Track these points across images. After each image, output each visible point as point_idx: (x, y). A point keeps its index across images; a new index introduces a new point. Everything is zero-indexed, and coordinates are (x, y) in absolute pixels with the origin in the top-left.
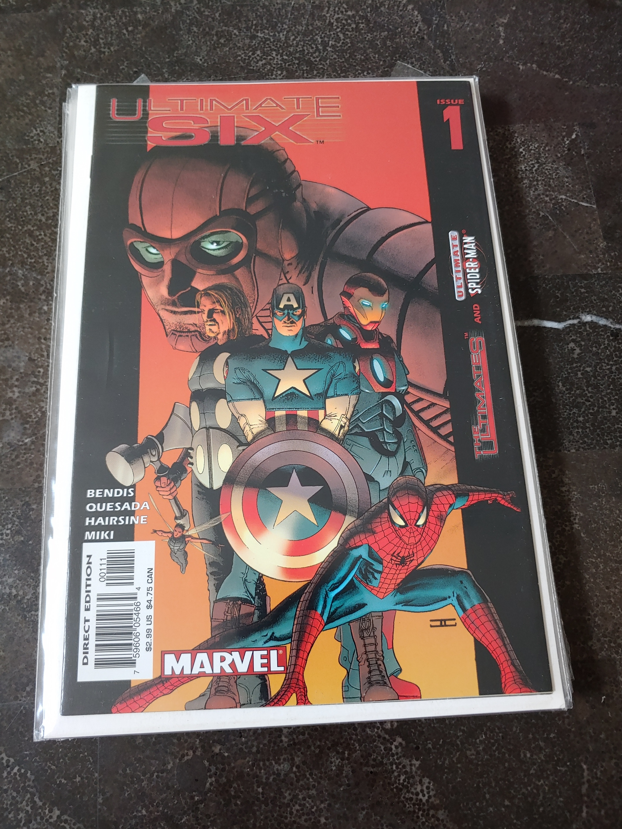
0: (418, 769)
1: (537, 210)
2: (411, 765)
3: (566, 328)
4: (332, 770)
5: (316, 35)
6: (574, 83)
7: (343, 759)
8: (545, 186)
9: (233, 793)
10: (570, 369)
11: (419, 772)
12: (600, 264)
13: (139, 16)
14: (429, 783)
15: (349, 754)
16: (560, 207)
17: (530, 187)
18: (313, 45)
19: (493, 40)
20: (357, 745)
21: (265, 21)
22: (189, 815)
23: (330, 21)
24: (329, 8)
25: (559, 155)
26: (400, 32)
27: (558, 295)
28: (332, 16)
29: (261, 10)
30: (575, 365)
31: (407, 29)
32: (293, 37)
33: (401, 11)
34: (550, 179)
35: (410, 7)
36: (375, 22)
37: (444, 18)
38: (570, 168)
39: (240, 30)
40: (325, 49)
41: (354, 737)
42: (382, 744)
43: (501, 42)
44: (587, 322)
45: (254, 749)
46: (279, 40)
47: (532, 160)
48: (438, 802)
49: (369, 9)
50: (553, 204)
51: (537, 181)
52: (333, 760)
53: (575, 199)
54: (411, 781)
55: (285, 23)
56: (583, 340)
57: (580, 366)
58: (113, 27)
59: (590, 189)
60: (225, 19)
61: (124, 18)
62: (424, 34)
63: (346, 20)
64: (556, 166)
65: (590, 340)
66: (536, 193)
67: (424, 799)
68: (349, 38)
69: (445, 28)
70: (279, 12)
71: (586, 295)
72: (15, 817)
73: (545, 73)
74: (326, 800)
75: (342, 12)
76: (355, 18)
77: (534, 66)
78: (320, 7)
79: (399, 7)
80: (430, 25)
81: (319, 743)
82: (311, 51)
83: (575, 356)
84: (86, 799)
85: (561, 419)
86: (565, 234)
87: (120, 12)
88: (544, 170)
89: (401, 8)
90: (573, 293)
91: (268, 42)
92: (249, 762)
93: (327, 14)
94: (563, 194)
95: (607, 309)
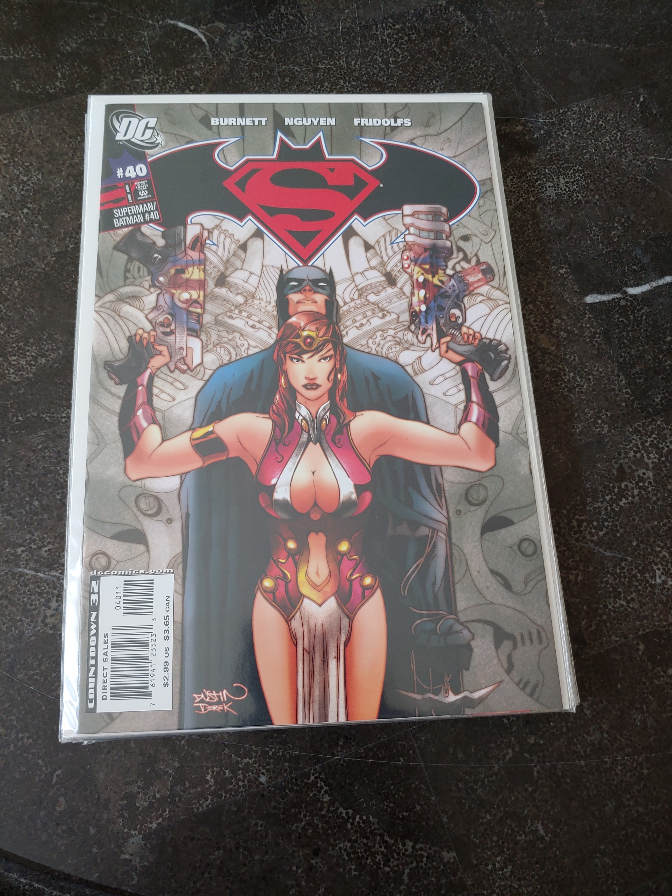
1: (634, 175)
4: (637, 725)
5: (375, 54)
6: (624, 49)
7: (643, 713)
8: (633, 151)
9: (560, 774)
13: (196, 73)
15: (647, 708)
16: (653, 168)
17: (620, 156)
18: (375, 66)
19: (538, 24)
20: (650, 697)
21: (321, 52)
22: (529, 806)
23: (382, 39)
24: (377, 26)
25: (635, 120)
26: (451, 36)
28: (382, 34)
29: (313, 42)
31: (456, 30)
32: (353, 62)
33: (444, 14)
34: (635, 143)
35: (451, 9)
36: (425, 30)
37: (487, 12)
38: (649, 129)
39: (300, 66)
40: (388, 68)
41: (645, 691)
43: (546, 24)
45: (564, 730)
46: (341, 68)
47: (613, 130)
49: (414, 19)
50: (646, 166)
51: (625, 148)
52: (635, 717)
53: (664, 157)
55: (340, 50)
60: (281, 58)
62: (474, 32)
63: (397, 34)
64: (636, 130)
66: (627, 160)
68: (406, 51)
69: (491, 21)
70: (331, 39)
72: (373, 861)
73: (595, 45)
74: (642, 754)
75: (390, 27)
76: (404, 30)
77: (584, 41)
78: (367, 27)
79: (441, 10)
80: (476, 23)
81: (617, 706)
84: (431, 823)
86: (665, 191)
88: (627, 137)
89: (444, 12)
91: (332, 72)
92: (563, 742)
93: (377, 32)
94: (651, 155)
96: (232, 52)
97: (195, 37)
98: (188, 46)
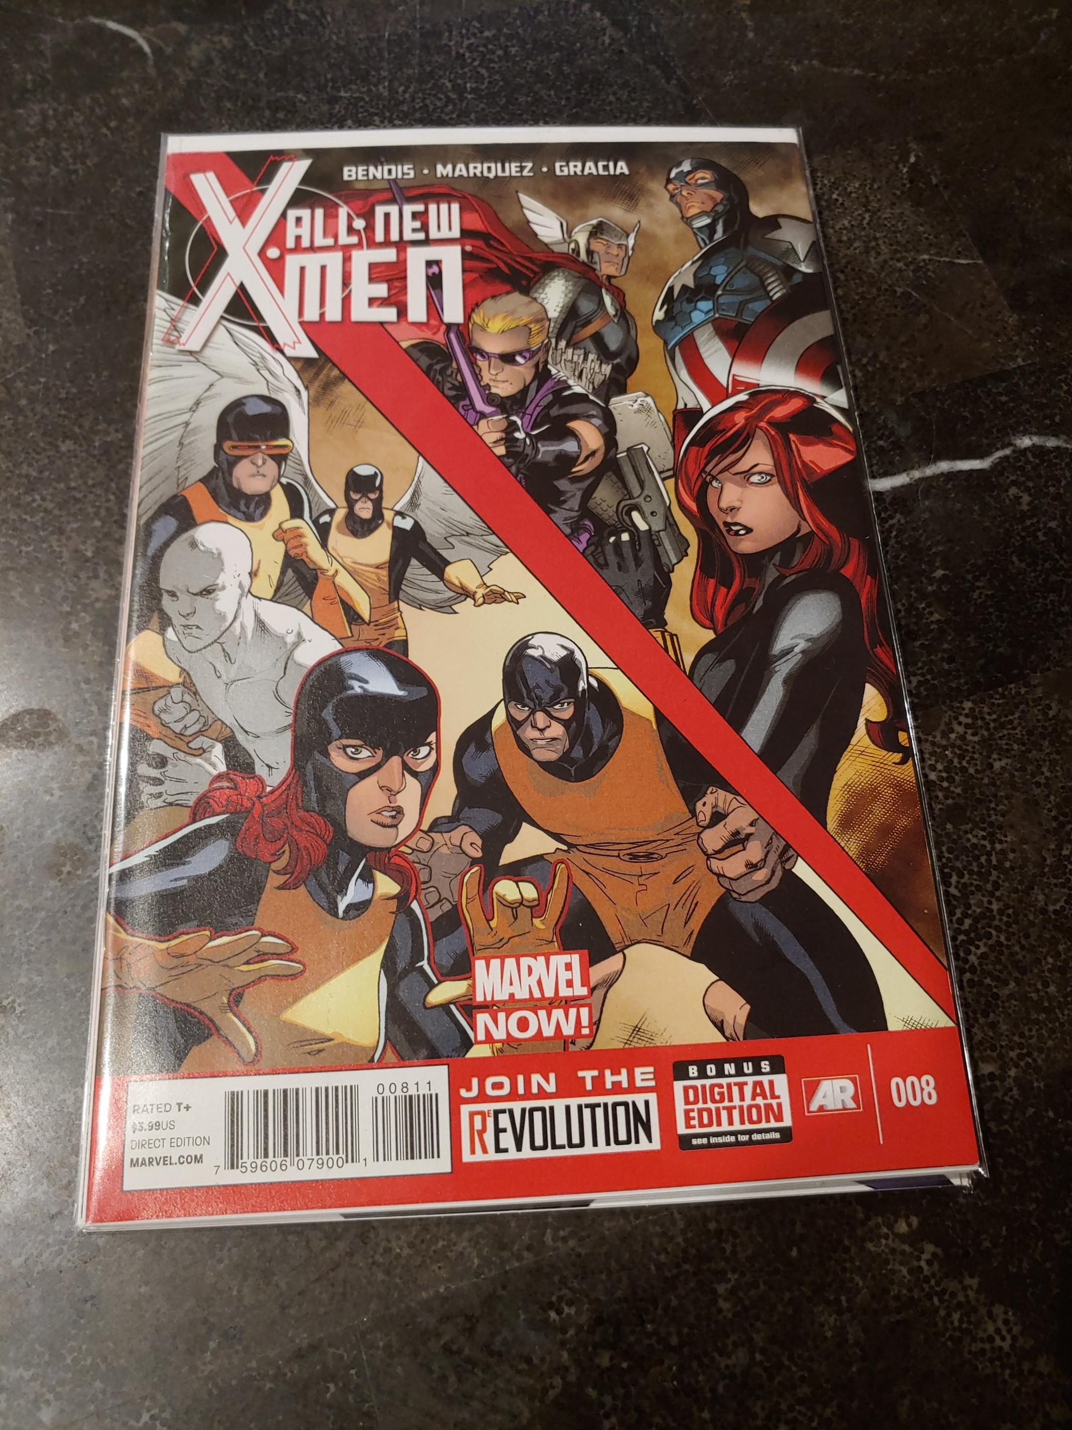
0: (978, 1292)
1: (890, 286)
2: (965, 1289)
3: (995, 466)
4: (826, 1338)
5: (441, 77)
6: (887, 77)
7: (840, 1313)
8: (891, 245)
10: (1024, 529)
11: (982, 1298)
12: (1018, 351)
13: (125, 101)
14: (1006, 1313)
15: (848, 1301)
16: (925, 273)
17: (867, 252)
18: (440, 95)
19: (736, 34)
21: (347, 72)
23: (458, 52)
24: (450, 31)
25: (898, 193)
26: (580, 49)
27: (966, 414)
28: (459, 44)
29: (335, 55)
30: (1028, 523)
31: (590, 42)
32: (401, 89)
33: (572, 16)
34: (895, 232)
35: (586, 7)
36: (535, 41)
37: (646, 14)
38: (922, 210)
39: (307, 92)
40: (462, 98)
42: (901, 1264)
43: (751, 35)
44: (1026, 449)
46: (380, 97)
47: (857, 210)
48: (1031, 1343)
49: (518, 22)
50: (913, 271)
51: (876, 239)
52: (823, 1319)
53: (947, 256)
54: (972, 1319)
55: (382, 68)
56: (1029, 479)
57: (1038, 522)
58: (82, 128)
59: (964, 236)
60: (277, 80)
61: (97, 110)
62: (622, 45)
63: (485, 46)
64: (899, 211)
65: (1040, 476)
67: (1006, 1345)
68: (498, 72)
69: (654, 29)
70: (367, 53)
71: (1012, 405)
73: (835, 70)
74: (833, 1399)
75: (474, 34)
76: (498, 40)
77: (815, 62)
78: (435, 34)
80: (626, 30)
82: (439, 104)
83: (1025, 508)
85: (1034, 616)
86: (947, 314)
87: (88, 101)
88: (881, 222)
89: (571, 12)
90: (988, 406)
91: (361, 104)
93: (450, 40)
94: (924, 253)
95: (1053, 420)
96: (191, 69)
97: (131, 45)
98: (117, 58)
